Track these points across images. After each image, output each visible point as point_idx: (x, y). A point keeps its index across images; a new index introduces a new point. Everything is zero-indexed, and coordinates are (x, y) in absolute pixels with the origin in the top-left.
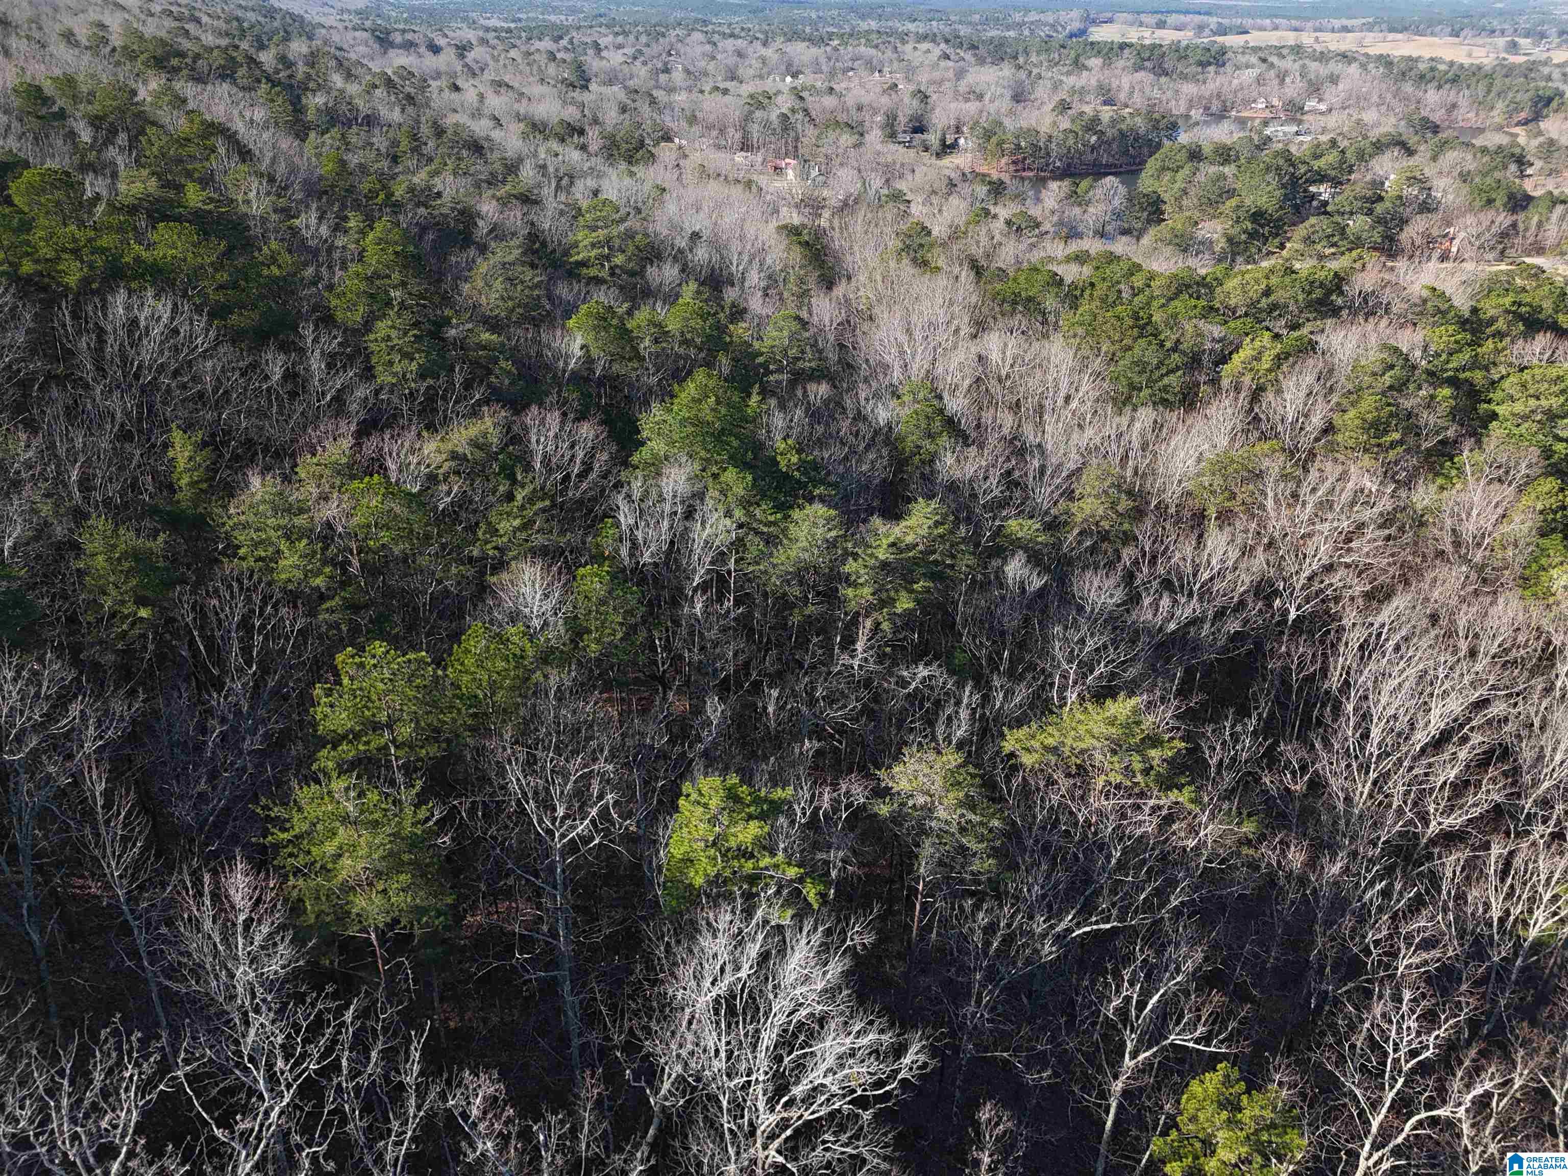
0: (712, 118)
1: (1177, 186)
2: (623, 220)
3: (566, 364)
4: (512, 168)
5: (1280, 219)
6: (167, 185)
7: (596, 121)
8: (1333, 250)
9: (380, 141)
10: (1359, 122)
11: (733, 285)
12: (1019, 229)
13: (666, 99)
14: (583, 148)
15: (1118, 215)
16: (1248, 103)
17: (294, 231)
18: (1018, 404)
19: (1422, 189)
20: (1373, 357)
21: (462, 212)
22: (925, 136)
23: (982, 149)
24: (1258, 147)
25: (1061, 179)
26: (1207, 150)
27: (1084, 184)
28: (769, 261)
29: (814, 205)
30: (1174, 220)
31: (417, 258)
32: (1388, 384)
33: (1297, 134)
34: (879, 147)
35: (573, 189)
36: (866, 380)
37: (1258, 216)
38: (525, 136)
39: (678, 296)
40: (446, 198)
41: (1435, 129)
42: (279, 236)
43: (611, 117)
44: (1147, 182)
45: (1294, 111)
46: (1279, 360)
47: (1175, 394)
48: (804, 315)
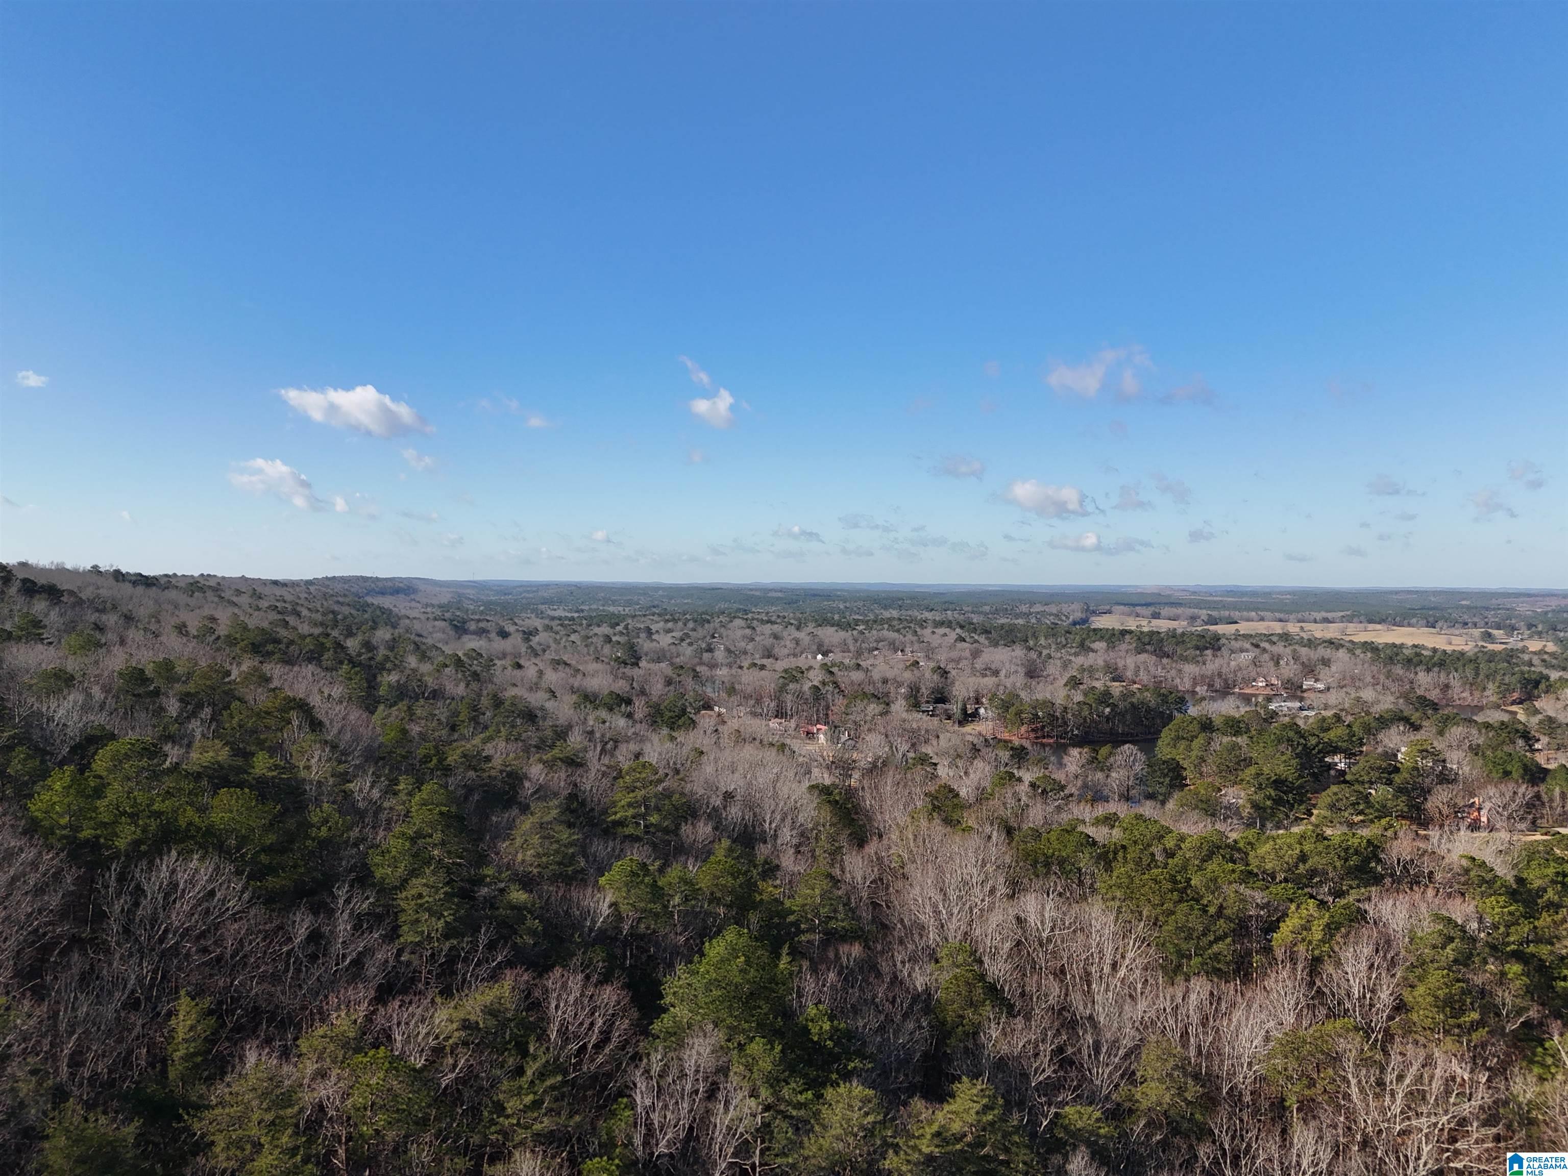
0: (749, 690)
1: (1194, 754)
2: (660, 781)
3: (594, 922)
4: (562, 734)
5: (1301, 787)
6: (238, 752)
7: (643, 692)
8: (1361, 818)
9: (442, 712)
10: (1358, 699)
11: (765, 842)
12: (1044, 792)
13: (708, 673)
14: (630, 716)
15: (1141, 780)
16: (1248, 681)
17: (347, 795)
18: (1063, 971)
19: (1435, 762)
20: (1428, 928)
21: (510, 775)
22: (947, 706)
23: (1002, 717)
24: (1265, 720)
25: (1081, 747)
26: (1218, 722)
27: (1104, 751)
28: (801, 819)
29: (844, 766)
30: (1196, 784)
31: (459, 818)
32: (1451, 958)
33: (1301, 709)
34: (905, 715)
35: (617, 753)
36: (901, 942)
37: (1278, 783)
38: (576, 706)
39: (710, 853)
40: (497, 762)
41: (1435, 707)
42: (331, 799)
43: (657, 689)
44: (1164, 749)
45: (1294, 690)
46: (1331, 929)
47: (1228, 964)
48: (837, 872)
